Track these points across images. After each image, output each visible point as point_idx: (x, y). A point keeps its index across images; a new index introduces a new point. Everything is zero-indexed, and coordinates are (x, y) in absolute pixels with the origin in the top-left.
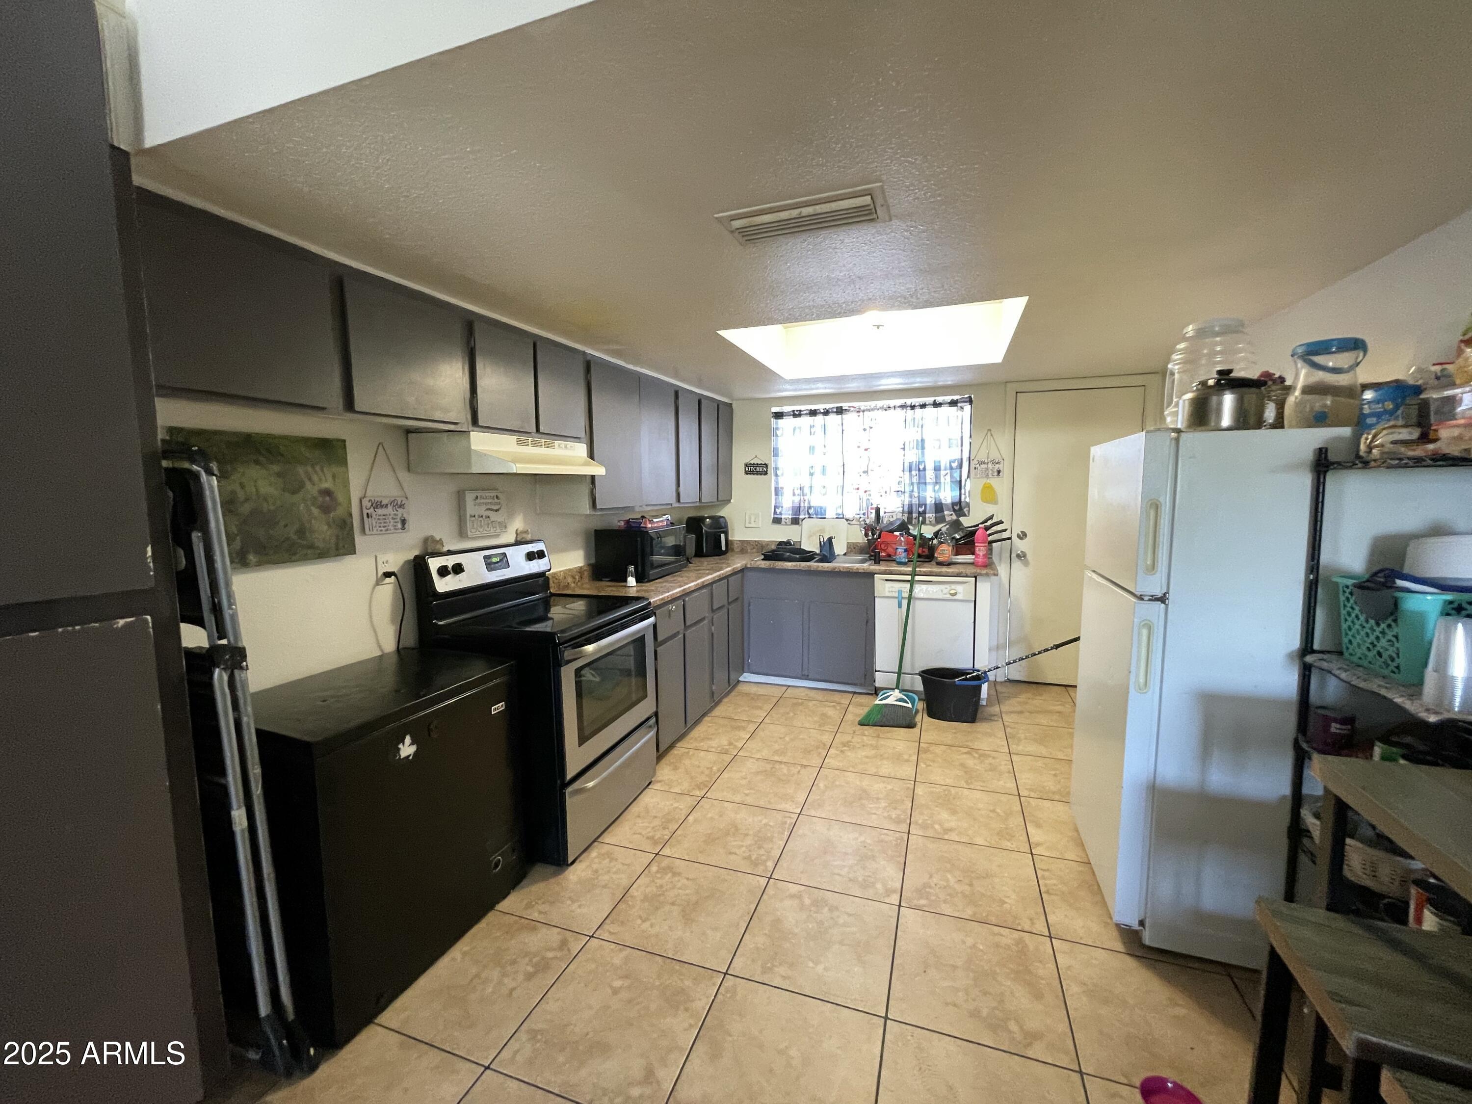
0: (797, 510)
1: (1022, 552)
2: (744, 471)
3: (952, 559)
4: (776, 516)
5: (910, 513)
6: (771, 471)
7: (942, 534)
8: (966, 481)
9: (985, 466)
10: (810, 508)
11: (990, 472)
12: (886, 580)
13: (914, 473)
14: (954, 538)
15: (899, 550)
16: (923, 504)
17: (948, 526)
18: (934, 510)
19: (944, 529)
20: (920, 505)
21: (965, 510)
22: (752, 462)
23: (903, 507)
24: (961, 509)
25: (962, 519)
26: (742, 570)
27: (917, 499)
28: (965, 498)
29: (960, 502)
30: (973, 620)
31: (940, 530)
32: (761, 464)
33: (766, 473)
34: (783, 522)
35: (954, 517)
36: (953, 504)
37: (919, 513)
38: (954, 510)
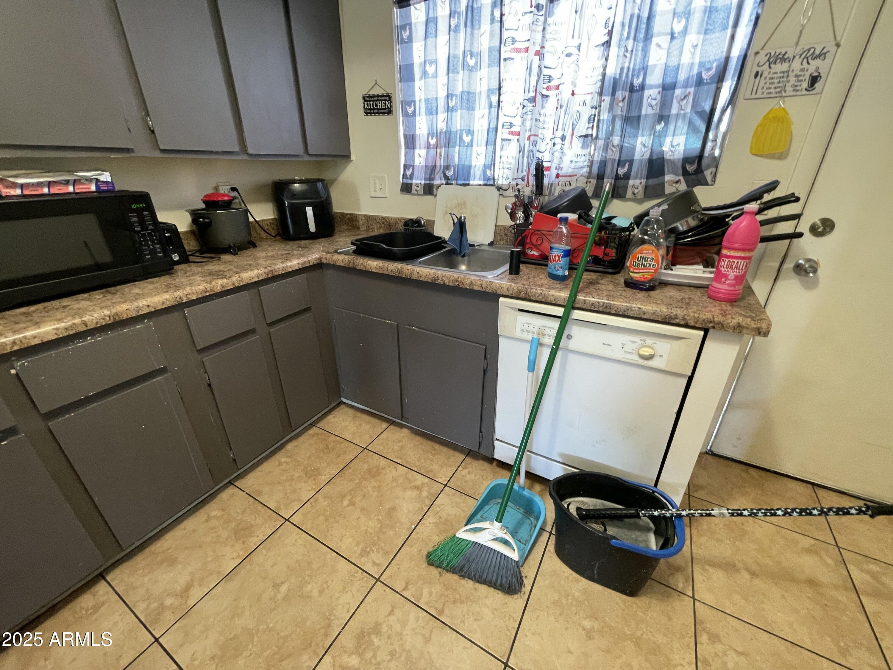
0: (431, 170)
1: (808, 260)
2: (363, 110)
3: (661, 274)
4: (405, 181)
5: (600, 177)
6: (397, 108)
7: (648, 223)
8: (724, 111)
9: (785, 67)
10: (447, 167)
11: (792, 80)
12: (520, 310)
13: (619, 94)
14: (673, 231)
15: (555, 252)
16: (626, 161)
17: (665, 207)
18: (645, 172)
19: (655, 213)
20: (620, 163)
21: (708, 174)
22: (371, 93)
23: (591, 167)
24: (699, 171)
25: (699, 191)
26: (319, 266)
27: (616, 151)
28: (713, 148)
29: (700, 157)
30: (676, 409)
31: (647, 214)
32: (383, 96)
33: (389, 111)
34: (414, 191)
35: (683, 187)
36: (686, 160)
37: (617, 177)
38: (685, 173)
